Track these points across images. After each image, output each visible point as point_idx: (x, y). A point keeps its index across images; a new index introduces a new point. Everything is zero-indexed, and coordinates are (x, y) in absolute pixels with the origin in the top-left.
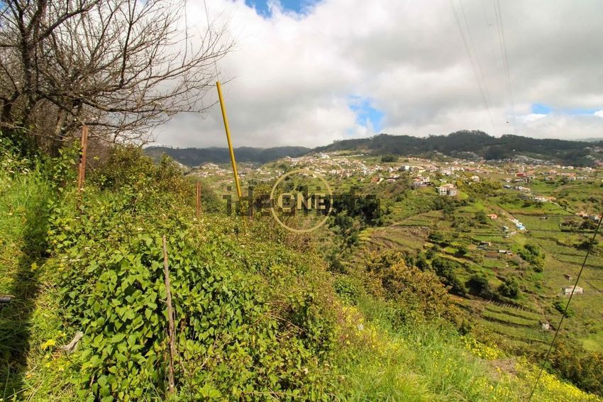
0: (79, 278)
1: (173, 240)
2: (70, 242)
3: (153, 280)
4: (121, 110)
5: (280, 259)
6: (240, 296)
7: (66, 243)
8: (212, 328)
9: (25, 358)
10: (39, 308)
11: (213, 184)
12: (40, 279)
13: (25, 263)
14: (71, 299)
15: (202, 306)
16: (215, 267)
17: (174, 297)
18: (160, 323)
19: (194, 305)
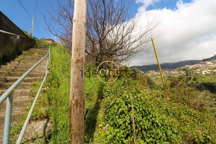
0: (109, 106)
1: (136, 97)
2: (108, 95)
3: (129, 111)
4: (122, 55)
5: (186, 112)
6: (165, 126)
7: (107, 95)
8: (151, 138)
9: (95, 128)
10: (100, 113)
11: (152, 78)
12: (101, 105)
13: (98, 99)
14: (107, 112)
15: (147, 127)
16: (153, 111)
17: (136, 120)
18: (131, 129)
19: (144, 125)
